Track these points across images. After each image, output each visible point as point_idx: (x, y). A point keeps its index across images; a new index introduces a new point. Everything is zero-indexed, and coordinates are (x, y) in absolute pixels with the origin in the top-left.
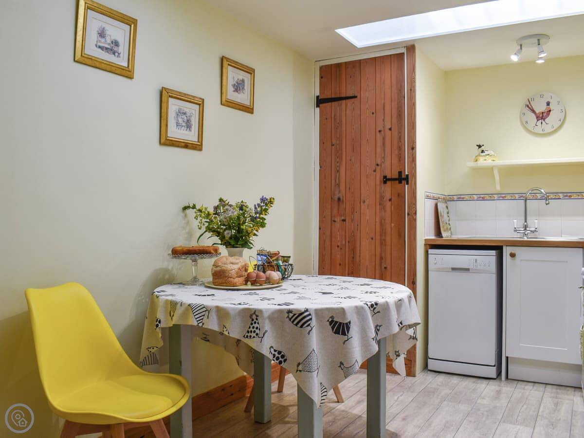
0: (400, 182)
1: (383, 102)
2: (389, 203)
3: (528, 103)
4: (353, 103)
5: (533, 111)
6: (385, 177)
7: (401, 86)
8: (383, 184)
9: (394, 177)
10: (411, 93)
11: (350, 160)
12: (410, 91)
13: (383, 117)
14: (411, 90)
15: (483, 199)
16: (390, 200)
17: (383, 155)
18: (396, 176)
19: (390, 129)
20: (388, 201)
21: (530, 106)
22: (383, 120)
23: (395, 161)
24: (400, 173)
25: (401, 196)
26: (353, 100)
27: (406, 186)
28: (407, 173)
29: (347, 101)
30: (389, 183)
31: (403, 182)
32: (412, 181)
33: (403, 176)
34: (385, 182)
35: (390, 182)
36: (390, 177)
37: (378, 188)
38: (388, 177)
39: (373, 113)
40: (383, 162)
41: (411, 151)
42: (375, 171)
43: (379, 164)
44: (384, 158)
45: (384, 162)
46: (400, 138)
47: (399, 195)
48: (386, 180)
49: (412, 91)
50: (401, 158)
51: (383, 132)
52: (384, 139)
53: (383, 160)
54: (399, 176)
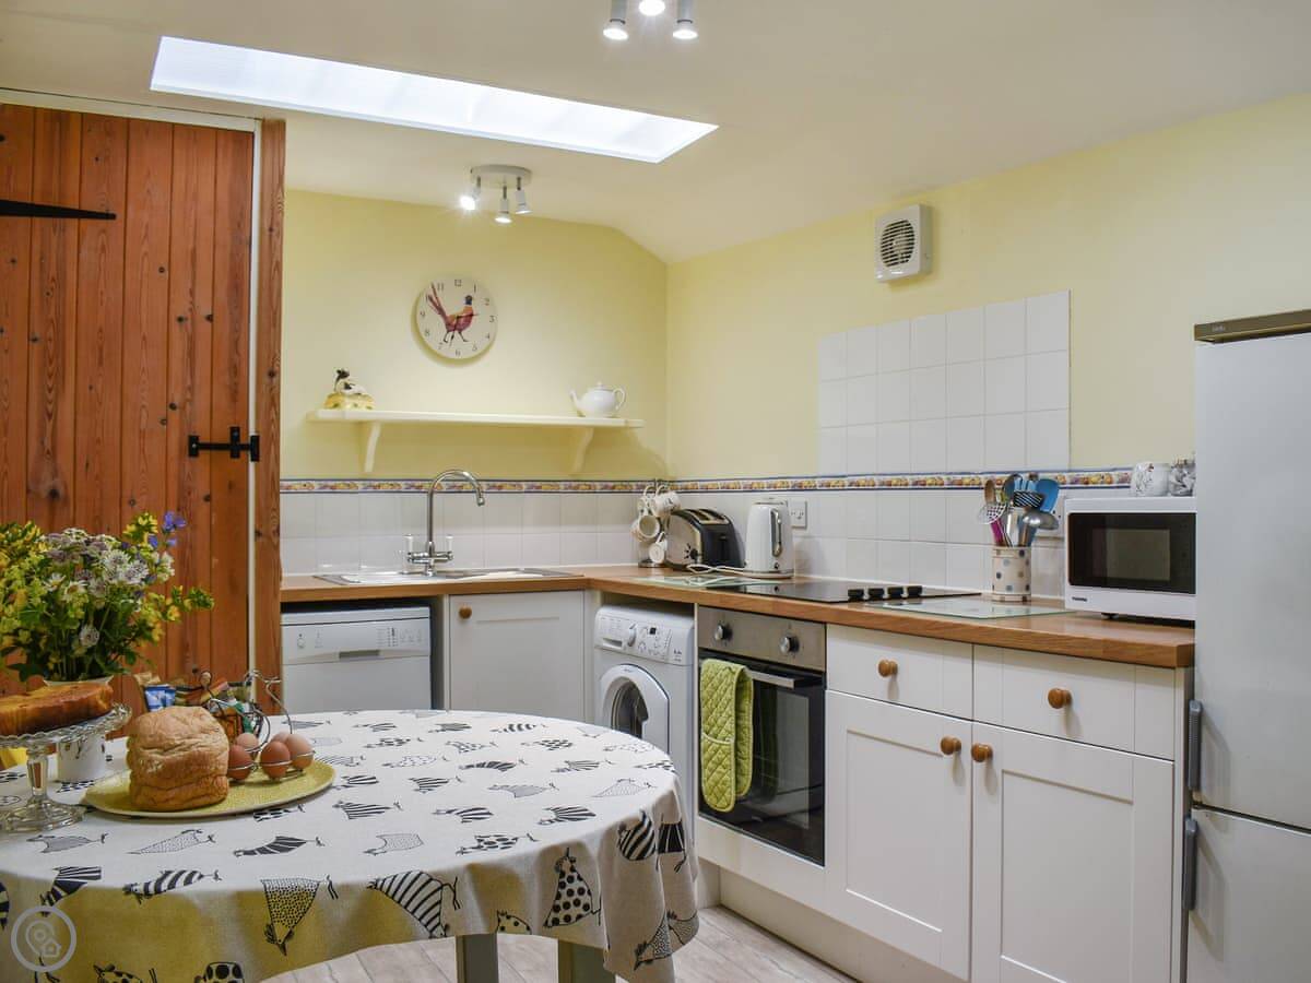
0: (235, 455)
1: (191, 246)
2: (205, 507)
3: (431, 293)
4: (104, 231)
5: (441, 311)
6: (193, 439)
7: (242, 215)
8: (187, 458)
9: (217, 440)
10: (271, 236)
11: (91, 388)
12: (267, 233)
13: (190, 285)
14: (271, 230)
15: (333, 489)
16: (208, 498)
17: (189, 383)
18: (223, 437)
19: (210, 318)
20: (202, 501)
21: (434, 299)
22: (192, 293)
23: (222, 399)
24: (235, 431)
25: (237, 488)
26: (102, 223)
27: (252, 465)
28: (252, 433)
29: (85, 222)
30: (204, 455)
31: (242, 453)
32: (269, 453)
33: (243, 441)
34: (193, 453)
35: (208, 452)
36: (207, 441)
37: (173, 467)
38: (201, 441)
39: (162, 270)
40: (188, 400)
41: (266, 379)
42: (164, 422)
43: (177, 403)
44: (191, 389)
45: (191, 401)
46: (236, 343)
47: (231, 486)
48: (195, 446)
49: (274, 233)
50: (237, 394)
51: (189, 322)
52: (192, 340)
53: (189, 396)
54: (232, 437)
